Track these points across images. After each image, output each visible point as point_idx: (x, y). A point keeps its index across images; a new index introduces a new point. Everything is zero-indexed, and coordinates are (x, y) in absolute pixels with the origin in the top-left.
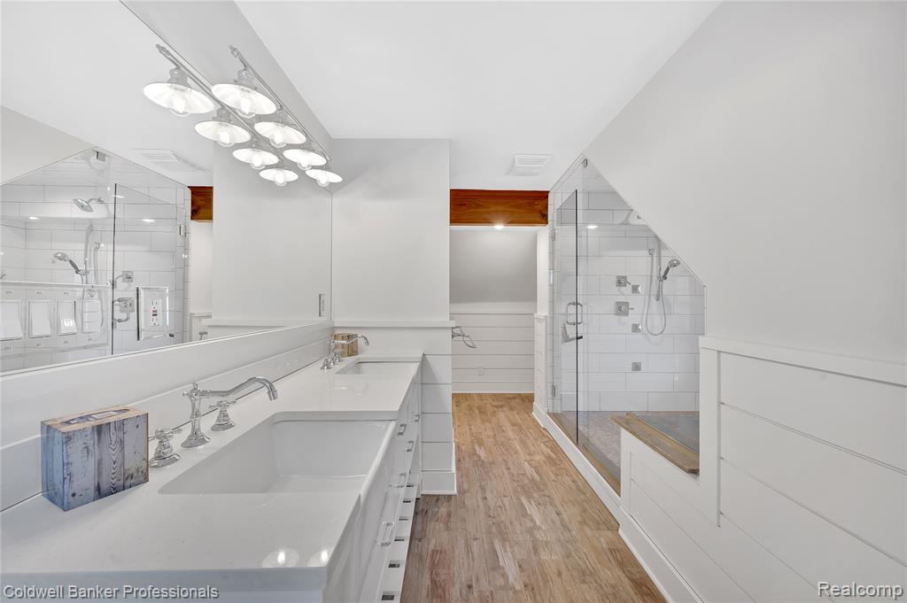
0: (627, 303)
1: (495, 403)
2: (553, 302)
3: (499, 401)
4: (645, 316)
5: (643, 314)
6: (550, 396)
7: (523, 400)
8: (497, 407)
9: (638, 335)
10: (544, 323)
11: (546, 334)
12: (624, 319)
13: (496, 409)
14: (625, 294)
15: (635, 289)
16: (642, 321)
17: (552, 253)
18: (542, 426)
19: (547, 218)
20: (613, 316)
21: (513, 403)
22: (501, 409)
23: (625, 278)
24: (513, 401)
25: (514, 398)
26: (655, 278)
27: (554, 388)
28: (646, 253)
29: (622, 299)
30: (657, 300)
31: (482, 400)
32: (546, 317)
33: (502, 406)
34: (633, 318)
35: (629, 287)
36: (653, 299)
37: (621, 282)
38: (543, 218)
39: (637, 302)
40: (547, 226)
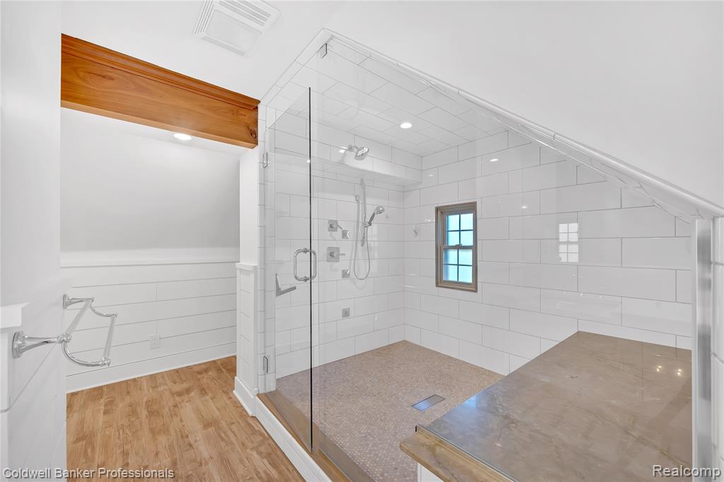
0: (338, 249)
1: (177, 388)
2: (265, 248)
3: (182, 382)
4: (353, 262)
5: (351, 260)
6: (261, 371)
7: (219, 370)
8: (180, 394)
9: (347, 281)
10: (252, 276)
11: (256, 291)
12: (336, 265)
13: (178, 399)
14: (335, 240)
15: (344, 234)
16: (350, 267)
17: (263, 183)
18: (250, 413)
19: (256, 137)
20: (326, 262)
21: (205, 380)
22: (186, 397)
23: (336, 222)
24: (205, 376)
25: (206, 371)
26: (360, 224)
27: (266, 359)
28: (353, 199)
29: (334, 245)
30: (362, 245)
31: (155, 387)
32: (255, 267)
33: (188, 391)
34: (343, 264)
35: (340, 231)
36: (359, 244)
37: (332, 226)
38: (251, 137)
39: (346, 247)
40: (257, 148)
